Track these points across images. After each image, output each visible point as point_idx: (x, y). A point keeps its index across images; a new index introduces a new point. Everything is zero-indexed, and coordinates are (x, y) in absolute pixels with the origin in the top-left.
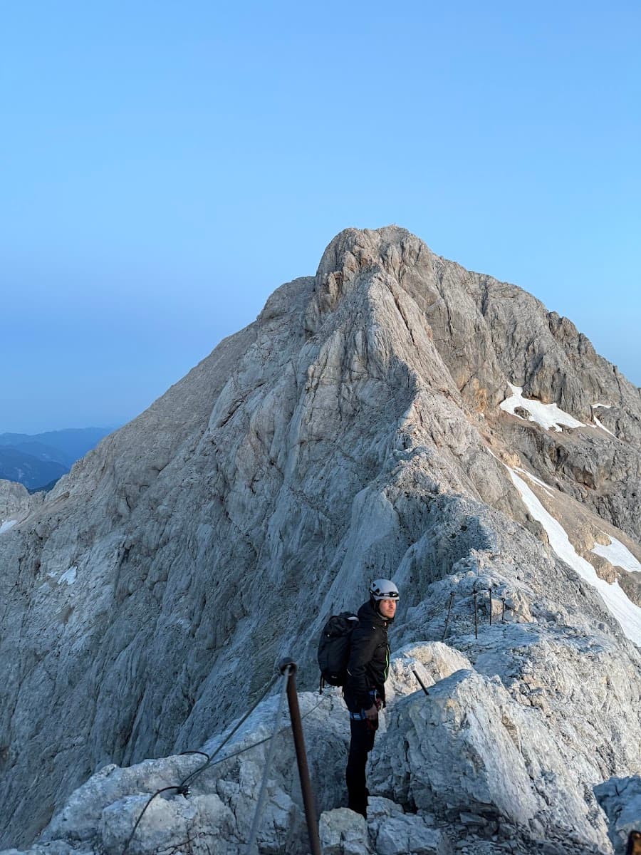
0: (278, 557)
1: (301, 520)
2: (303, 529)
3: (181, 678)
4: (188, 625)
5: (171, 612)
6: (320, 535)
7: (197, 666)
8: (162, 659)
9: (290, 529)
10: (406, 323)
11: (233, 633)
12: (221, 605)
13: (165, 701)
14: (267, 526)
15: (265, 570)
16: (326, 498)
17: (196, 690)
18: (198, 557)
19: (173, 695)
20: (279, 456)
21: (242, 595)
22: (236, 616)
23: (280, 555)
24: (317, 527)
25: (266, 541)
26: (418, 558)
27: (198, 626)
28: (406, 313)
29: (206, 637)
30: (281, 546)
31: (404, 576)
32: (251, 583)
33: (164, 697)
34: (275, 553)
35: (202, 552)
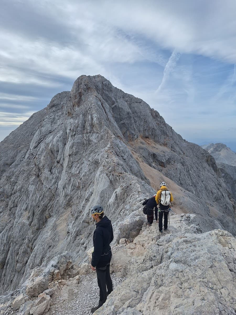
0: (63, 196)
1: (71, 182)
2: (72, 185)
3: (26, 241)
4: (27, 222)
5: (20, 218)
6: (79, 187)
7: (32, 236)
8: (17, 235)
9: (67, 186)
10: (106, 113)
11: (46, 223)
12: (41, 214)
13: (20, 250)
14: (57, 185)
15: (58, 201)
16: (80, 175)
17: (33, 245)
18: (30, 197)
19: (23, 247)
20: (61, 160)
21: (49, 210)
22: (47, 217)
23: (63, 195)
24: (77, 185)
25: (58, 190)
26: (117, 194)
27: (32, 222)
28: (106, 109)
29: (36, 225)
30: (64, 191)
31: (114, 199)
32: (53, 205)
33: (19, 248)
34: (62, 195)
35: (31, 196)
